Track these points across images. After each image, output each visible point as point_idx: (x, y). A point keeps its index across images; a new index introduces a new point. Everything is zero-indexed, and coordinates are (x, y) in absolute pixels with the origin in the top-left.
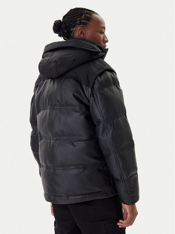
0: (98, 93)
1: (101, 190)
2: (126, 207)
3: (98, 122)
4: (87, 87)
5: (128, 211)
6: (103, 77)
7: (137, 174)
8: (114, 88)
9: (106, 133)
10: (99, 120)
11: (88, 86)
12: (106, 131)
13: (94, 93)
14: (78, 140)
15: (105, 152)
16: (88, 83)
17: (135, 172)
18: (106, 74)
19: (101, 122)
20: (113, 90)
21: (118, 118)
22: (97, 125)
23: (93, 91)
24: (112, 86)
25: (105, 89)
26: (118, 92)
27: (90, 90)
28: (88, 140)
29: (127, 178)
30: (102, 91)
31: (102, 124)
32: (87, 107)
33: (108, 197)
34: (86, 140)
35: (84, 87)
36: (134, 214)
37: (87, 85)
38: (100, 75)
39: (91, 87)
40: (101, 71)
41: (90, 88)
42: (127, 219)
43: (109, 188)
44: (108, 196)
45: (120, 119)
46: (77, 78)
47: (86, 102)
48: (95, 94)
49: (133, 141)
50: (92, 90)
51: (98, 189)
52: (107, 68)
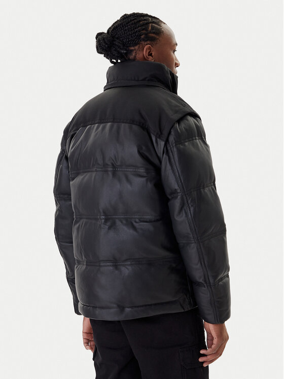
0: (175, 150)
1: (174, 300)
2: (210, 329)
3: (174, 193)
4: (158, 139)
5: (214, 334)
6: (183, 125)
7: (228, 276)
8: (198, 141)
9: (185, 210)
10: (176, 190)
11: (160, 138)
12: (185, 208)
13: (169, 148)
14: (142, 220)
15: (181, 241)
16: (160, 133)
17: (226, 274)
18: (187, 120)
19: (178, 193)
20: (198, 144)
21: (204, 188)
22: (170, 197)
23: (168, 146)
24: (196, 139)
25: (186, 144)
26: (204, 148)
27: (163, 143)
28: (158, 220)
29: (214, 281)
30: (181, 147)
31: (179, 197)
32: (158, 170)
33: (183, 311)
34: (154, 221)
35: (154, 139)
36: (223, 338)
37: (158, 136)
38: (179, 121)
39: (165, 140)
40: (180, 116)
41: (163, 140)
42: (213, 346)
43: (185, 297)
44: (184, 309)
45: (207, 190)
46: (143, 124)
47: (156, 161)
48: (170, 151)
49: (224, 225)
50: (166, 145)
51: (170, 298)
52: (189, 111)
